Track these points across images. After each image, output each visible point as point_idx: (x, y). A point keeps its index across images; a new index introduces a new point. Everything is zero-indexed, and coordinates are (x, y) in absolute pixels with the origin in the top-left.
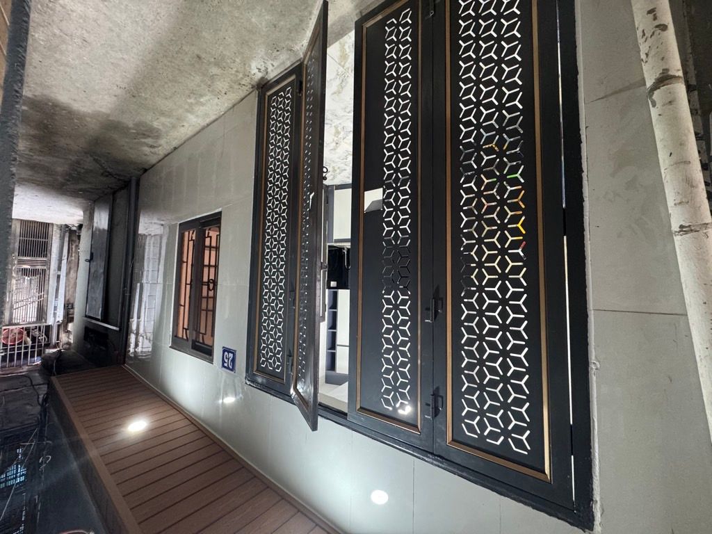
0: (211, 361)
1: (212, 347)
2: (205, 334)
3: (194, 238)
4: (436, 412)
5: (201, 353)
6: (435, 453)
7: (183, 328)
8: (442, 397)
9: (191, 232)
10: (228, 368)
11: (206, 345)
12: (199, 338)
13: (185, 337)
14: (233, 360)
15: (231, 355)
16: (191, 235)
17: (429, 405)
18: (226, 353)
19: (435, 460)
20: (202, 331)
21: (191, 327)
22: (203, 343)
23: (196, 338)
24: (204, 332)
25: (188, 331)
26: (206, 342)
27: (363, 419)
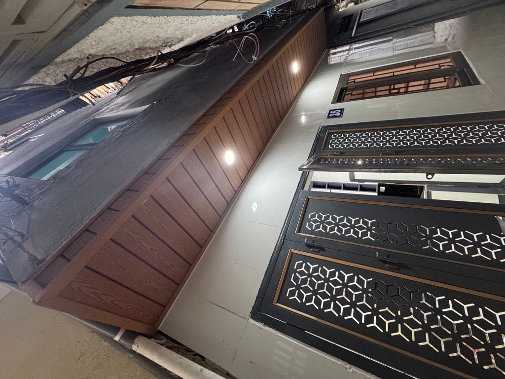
0: (333, 102)
1: (343, 101)
2: (351, 95)
3: (442, 68)
4: (309, 246)
5: (338, 95)
6: (285, 240)
7: (355, 79)
8: (319, 252)
9: (451, 64)
10: (329, 114)
11: (344, 97)
12: (349, 91)
13: (349, 82)
14: (335, 117)
15: (339, 114)
16: (447, 64)
17: (313, 242)
18: (340, 111)
19: (281, 240)
20: (354, 93)
21: (356, 84)
22: (345, 95)
23: (349, 89)
24: (353, 94)
25: (353, 83)
26: (346, 96)
27: (302, 199)
